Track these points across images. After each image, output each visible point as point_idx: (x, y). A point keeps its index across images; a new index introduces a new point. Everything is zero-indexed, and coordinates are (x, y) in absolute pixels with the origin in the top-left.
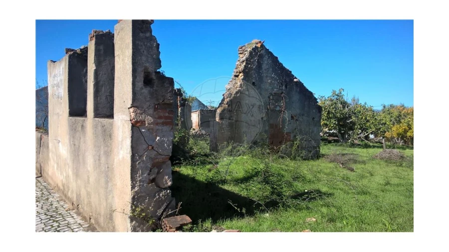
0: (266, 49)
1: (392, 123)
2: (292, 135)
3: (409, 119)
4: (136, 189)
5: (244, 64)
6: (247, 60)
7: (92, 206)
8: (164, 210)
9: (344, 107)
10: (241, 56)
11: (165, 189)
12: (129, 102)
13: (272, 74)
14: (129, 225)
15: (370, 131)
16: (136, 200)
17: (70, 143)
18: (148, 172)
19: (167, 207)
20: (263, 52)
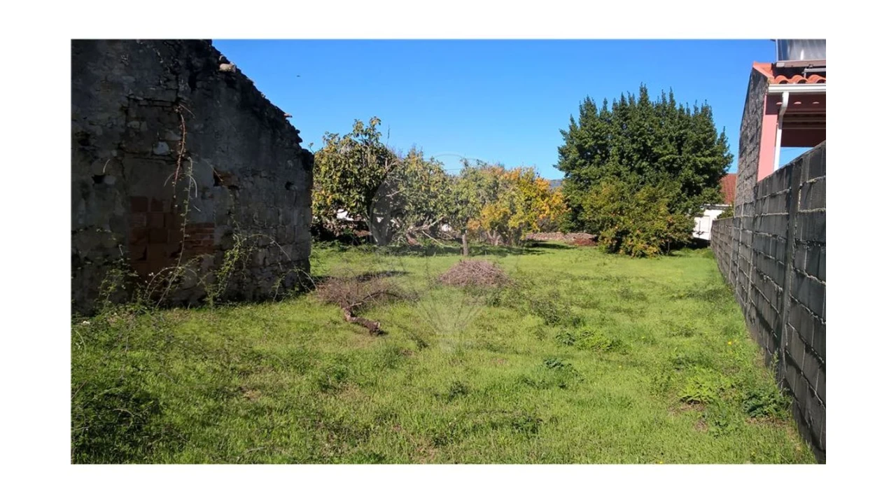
1: (480, 200)
2: (218, 234)
3: (513, 193)
9: (382, 164)
15: (439, 218)
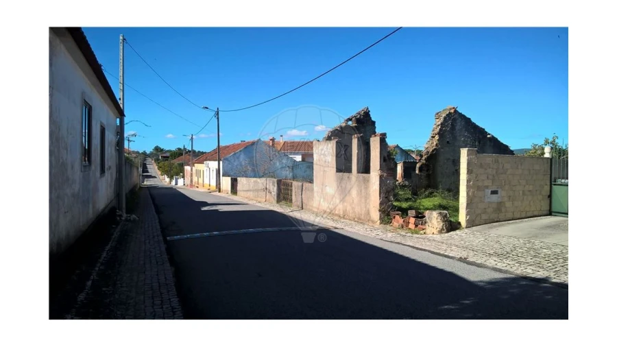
0: (459, 113)
4: (381, 200)
5: (440, 127)
6: (442, 124)
7: (355, 213)
10: (437, 120)
12: (379, 168)
13: (465, 133)
14: (378, 213)
16: (381, 204)
20: (456, 116)
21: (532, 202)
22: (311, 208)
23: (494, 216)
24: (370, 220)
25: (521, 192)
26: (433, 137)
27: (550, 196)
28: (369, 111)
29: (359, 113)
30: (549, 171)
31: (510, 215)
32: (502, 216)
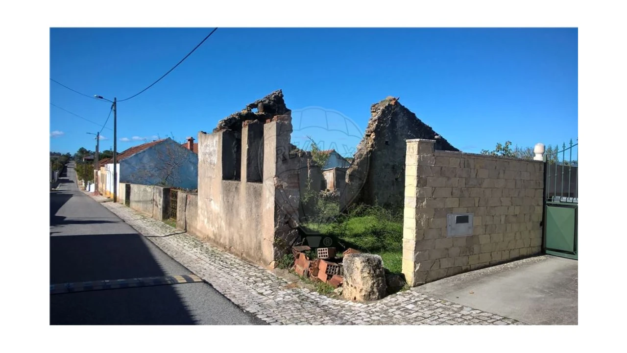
0: (401, 105)
4: (277, 227)
5: (376, 123)
6: (379, 119)
7: (244, 245)
8: (294, 242)
10: (374, 114)
11: (295, 229)
12: (274, 174)
13: (408, 132)
14: (273, 249)
16: (277, 234)
17: (223, 200)
18: (284, 217)
19: (296, 240)
20: (397, 109)
21: (518, 234)
22: (194, 231)
23: (461, 262)
24: (261, 259)
25: (503, 218)
26: (368, 136)
27: (543, 224)
28: (282, 96)
29: (268, 98)
30: (542, 182)
31: (486, 259)
32: (473, 261)
